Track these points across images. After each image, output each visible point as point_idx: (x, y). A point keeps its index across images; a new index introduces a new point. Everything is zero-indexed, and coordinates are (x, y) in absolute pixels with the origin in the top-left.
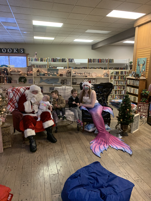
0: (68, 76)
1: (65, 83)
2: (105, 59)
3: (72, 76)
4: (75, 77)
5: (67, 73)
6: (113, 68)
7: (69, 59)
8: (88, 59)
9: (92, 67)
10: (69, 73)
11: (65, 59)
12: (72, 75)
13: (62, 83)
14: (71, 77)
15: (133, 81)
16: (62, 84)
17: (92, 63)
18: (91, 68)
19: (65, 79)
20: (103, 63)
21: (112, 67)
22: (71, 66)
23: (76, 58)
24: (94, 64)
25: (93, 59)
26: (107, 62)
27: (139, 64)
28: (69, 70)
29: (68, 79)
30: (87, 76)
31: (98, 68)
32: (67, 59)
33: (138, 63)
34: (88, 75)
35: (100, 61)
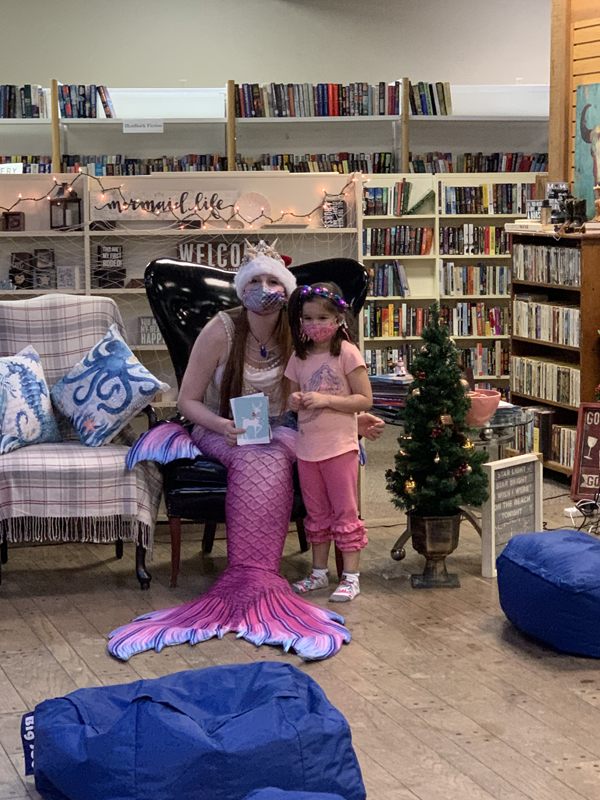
0: (63, 228)
1: (45, 280)
2: (374, 84)
3: (87, 222)
4: (116, 232)
5: (53, 203)
6: (447, 156)
7: (63, 93)
8: (231, 82)
9: (274, 152)
10: (66, 203)
11: (27, 89)
12: (93, 219)
13: (20, 279)
14: (80, 230)
15: (544, 249)
16: (20, 287)
17: (267, 119)
18: (257, 167)
19: (42, 246)
20: (357, 118)
21: (444, 150)
22: (82, 152)
23: (122, 84)
24: (287, 132)
25: (277, 88)
26: (394, 111)
27: (589, 126)
28: (64, 185)
29: (60, 249)
30: (197, 224)
31: (319, 158)
32: (48, 91)
33: (578, 122)
34: (205, 214)
35: (330, 100)
